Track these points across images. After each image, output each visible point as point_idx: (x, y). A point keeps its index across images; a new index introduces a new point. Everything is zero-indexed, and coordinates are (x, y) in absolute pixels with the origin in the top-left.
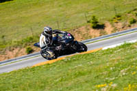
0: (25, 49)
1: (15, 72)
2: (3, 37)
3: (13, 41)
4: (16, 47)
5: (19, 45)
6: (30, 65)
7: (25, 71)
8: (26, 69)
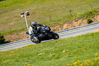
0: (86, 20)
1: (79, 37)
2: (71, 11)
3: (78, 14)
4: (80, 19)
5: (82, 17)
6: (90, 32)
7: (87, 36)
8: (87, 34)
